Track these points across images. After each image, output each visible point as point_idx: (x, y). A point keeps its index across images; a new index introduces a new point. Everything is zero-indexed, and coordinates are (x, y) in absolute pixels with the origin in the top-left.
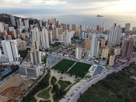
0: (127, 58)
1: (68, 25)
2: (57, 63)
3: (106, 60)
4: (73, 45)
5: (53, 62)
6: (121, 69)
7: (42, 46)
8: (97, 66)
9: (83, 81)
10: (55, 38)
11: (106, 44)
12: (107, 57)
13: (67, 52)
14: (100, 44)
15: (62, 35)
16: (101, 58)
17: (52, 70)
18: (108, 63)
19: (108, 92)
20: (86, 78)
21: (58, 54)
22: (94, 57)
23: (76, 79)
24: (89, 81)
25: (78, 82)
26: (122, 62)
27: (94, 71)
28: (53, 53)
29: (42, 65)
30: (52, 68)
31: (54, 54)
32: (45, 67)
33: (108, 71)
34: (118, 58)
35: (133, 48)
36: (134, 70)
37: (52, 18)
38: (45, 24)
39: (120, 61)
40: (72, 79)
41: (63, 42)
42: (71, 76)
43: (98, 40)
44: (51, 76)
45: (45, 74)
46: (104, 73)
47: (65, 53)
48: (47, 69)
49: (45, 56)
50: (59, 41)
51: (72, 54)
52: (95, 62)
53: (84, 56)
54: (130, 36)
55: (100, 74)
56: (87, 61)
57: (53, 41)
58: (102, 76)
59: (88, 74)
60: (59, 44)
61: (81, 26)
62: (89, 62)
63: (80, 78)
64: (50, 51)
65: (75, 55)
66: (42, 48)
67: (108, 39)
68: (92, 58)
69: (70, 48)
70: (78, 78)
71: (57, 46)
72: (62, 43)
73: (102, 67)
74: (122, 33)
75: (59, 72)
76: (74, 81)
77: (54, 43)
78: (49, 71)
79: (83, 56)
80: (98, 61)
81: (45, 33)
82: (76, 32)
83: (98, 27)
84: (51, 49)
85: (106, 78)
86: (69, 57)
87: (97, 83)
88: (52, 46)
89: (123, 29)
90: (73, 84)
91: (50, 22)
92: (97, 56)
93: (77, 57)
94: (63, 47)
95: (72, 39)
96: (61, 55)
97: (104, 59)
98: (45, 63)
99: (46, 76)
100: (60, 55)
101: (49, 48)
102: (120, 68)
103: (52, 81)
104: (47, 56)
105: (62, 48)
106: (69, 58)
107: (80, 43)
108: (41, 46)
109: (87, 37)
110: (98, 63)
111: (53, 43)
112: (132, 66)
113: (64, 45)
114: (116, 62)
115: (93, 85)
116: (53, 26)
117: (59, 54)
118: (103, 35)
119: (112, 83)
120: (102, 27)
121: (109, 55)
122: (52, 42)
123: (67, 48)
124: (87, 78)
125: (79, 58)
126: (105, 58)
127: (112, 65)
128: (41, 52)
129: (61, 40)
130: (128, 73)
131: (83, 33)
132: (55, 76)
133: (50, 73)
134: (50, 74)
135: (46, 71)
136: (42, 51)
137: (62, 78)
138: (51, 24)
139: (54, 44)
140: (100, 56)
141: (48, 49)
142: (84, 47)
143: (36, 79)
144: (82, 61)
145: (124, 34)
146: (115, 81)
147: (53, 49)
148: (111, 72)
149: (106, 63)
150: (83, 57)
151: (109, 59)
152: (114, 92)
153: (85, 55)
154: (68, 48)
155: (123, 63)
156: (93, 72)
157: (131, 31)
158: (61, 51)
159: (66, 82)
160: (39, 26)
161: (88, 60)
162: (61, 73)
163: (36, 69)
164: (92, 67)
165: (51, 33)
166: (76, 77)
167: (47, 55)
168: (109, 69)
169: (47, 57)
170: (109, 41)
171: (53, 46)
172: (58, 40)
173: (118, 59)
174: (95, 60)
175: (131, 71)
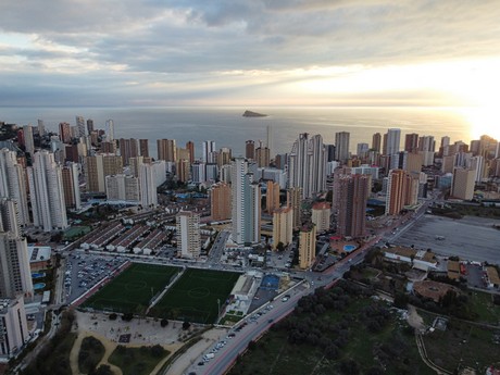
0: (354, 239)
1: (144, 143)
2: (101, 283)
3: (289, 252)
4: (167, 209)
5: (86, 282)
6: (340, 276)
7: (36, 223)
8: (260, 275)
9: (215, 334)
10: (90, 190)
11: (283, 199)
12: (291, 241)
13: (145, 236)
14: (264, 201)
15: (120, 178)
16: (270, 248)
17: (84, 312)
18: (295, 261)
19: (307, 360)
20: (222, 322)
21: (106, 250)
22: (247, 244)
23: (187, 332)
24: (237, 334)
25: (195, 342)
26: (340, 252)
27: (251, 294)
28: (85, 245)
29: (38, 296)
30: (82, 306)
31: (91, 248)
32: (48, 303)
33: (301, 288)
34: (328, 241)
35: (368, 205)
36: (380, 272)
37: (78, 119)
38: (49, 141)
39: (334, 249)
40: (168, 337)
41: (124, 202)
42: (164, 324)
43: (254, 183)
44: (81, 337)
45: (51, 334)
46: (288, 296)
47: (137, 242)
48: (60, 310)
49: (49, 261)
50: (110, 202)
51: (164, 243)
52: (250, 261)
53: (210, 246)
54: (354, 171)
55: (272, 300)
56: (223, 263)
57: (82, 201)
58: (280, 307)
59: (229, 308)
60: (111, 209)
61: (190, 145)
62: (232, 263)
63: (201, 327)
64: (70, 242)
65: (175, 245)
66: (37, 233)
67: (288, 183)
68: (239, 251)
69: (153, 223)
70: (192, 328)
71: (103, 218)
72: (122, 206)
73: (277, 277)
74: (329, 160)
75: (113, 317)
76: (180, 340)
77: (90, 210)
78: (70, 319)
79: (206, 245)
80: (261, 259)
81: (46, 171)
82: (173, 167)
83: (250, 146)
84: (77, 230)
85: (295, 312)
86: (153, 253)
87: (266, 336)
88: (79, 221)
89: (331, 149)
90: (176, 354)
91: (69, 134)
92: (256, 241)
93: (184, 250)
94: (125, 221)
95: (160, 190)
96: (121, 249)
97: (281, 248)
98: (51, 287)
99: (56, 339)
100: (115, 251)
101: (68, 230)
102: (336, 273)
103: (81, 358)
104: (58, 261)
105: (124, 225)
106: (151, 257)
107: (191, 203)
108: (28, 223)
109: (217, 181)
110: (262, 265)
111: (81, 208)
112: (374, 262)
113: (130, 214)
114: (321, 256)
115: (252, 346)
116: (82, 148)
117: (110, 247)
118: (268, 170)
119: (316, 327)
120: (263, 146)
121: (296, 233)
122: (78, 207)
123: (144, 223)
124: (227, 322)
125: (190, 255)
126: (285, 244)
127: (310, 263)
128: (32, 248)
129: (116, 197)
130: (363, 286)
131: (201, 167)
132: (96, 336)
133: (73, 327)
134: (73, 330)
135: (56, 320)
136: (36, 241)
137: (126, 338)
138: (75, 142)
139: (88, 214)
140: (267, 240)
141: (61, 233)
142: (207, 215)
143: (6, 360)
144: (204, 264)
145: (334, 164)
146: (327, 317)
147: (87, 229)
148: (309, 288)
149: (290, 260)
150: (205, 251)
151: (298, 245)
152: (330, 356)
153: (212, 242)
154: (148, 223)
155: (345, 255)
156: (246, 297)
157: (354, 157)
158: (117, 236)
159: (144, 350)
160: (23, 147)
161: (225, 257)
162: (123, 318)
163: (7, 316)
164: (241, 280)
165: (76, 173)
166: (186, 326)
167: (58, 257)
168: (301, 279)
169: (58, 266)
170: (291, 186)
171: (86, 219)
172: (104, 197)
173: (326, 245)
174: (250, 256)
175: (371, 278)
